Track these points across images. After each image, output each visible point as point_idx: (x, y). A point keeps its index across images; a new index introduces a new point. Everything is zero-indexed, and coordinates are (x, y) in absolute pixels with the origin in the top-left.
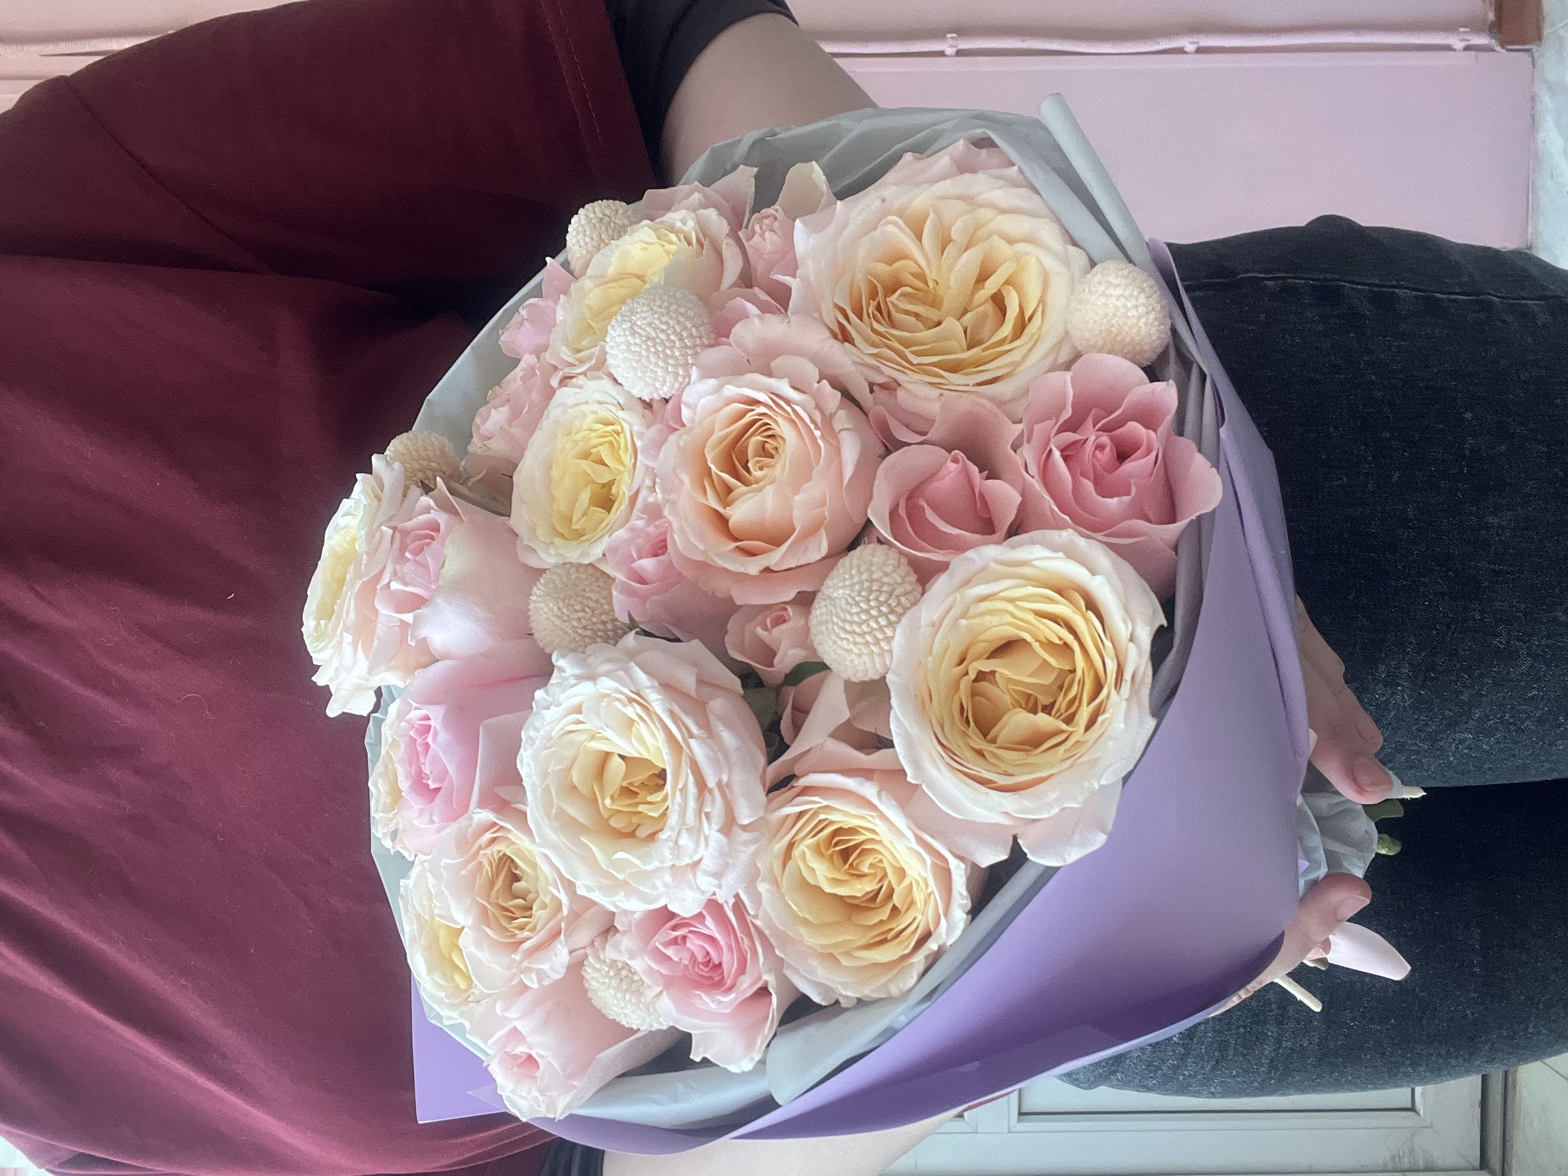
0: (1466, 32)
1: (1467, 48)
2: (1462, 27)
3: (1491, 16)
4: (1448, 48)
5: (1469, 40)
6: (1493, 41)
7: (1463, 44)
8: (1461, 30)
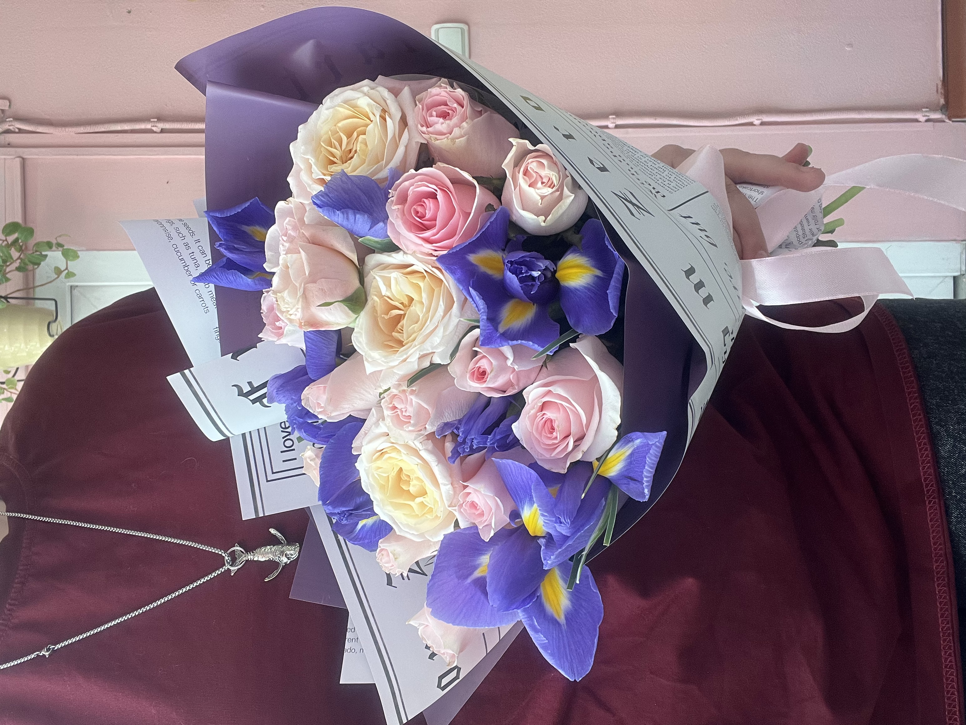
0: (926, 111)
1: (927, 121)
2: (924, 108)
3: (942, 101)
4: (917, 121)
5: (928, 116)
6: (944, 116)
7: (924, 119)
8: (924, 110)
